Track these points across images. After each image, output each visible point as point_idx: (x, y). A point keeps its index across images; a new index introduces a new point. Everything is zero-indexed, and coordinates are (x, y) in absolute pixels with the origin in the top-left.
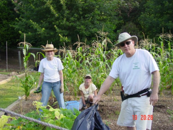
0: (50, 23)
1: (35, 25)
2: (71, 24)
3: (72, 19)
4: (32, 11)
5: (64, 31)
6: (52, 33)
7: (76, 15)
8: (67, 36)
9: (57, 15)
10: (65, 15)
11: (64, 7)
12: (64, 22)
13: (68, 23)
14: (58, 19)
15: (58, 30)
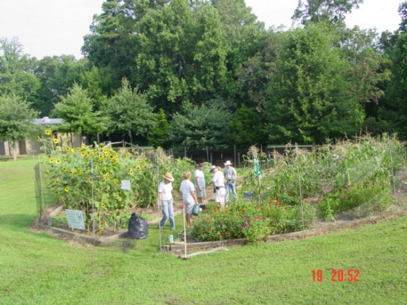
0: (295, 125)
1: (282, 129)
2: (313, 126)
3: (314, 121)
4: (278, 116)
5: (307, 132)
6: (297, 135)
7: (316, 117)
8: (310, 136)
9: (300, 119)
10: (307, 118)
11: (306, 112)
12: (307, 124)
13: (310, 125)
14: (301, 122)
15: (301, 132)
